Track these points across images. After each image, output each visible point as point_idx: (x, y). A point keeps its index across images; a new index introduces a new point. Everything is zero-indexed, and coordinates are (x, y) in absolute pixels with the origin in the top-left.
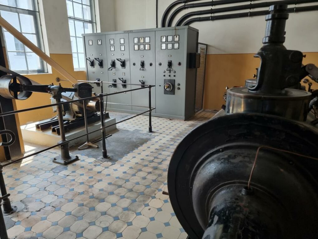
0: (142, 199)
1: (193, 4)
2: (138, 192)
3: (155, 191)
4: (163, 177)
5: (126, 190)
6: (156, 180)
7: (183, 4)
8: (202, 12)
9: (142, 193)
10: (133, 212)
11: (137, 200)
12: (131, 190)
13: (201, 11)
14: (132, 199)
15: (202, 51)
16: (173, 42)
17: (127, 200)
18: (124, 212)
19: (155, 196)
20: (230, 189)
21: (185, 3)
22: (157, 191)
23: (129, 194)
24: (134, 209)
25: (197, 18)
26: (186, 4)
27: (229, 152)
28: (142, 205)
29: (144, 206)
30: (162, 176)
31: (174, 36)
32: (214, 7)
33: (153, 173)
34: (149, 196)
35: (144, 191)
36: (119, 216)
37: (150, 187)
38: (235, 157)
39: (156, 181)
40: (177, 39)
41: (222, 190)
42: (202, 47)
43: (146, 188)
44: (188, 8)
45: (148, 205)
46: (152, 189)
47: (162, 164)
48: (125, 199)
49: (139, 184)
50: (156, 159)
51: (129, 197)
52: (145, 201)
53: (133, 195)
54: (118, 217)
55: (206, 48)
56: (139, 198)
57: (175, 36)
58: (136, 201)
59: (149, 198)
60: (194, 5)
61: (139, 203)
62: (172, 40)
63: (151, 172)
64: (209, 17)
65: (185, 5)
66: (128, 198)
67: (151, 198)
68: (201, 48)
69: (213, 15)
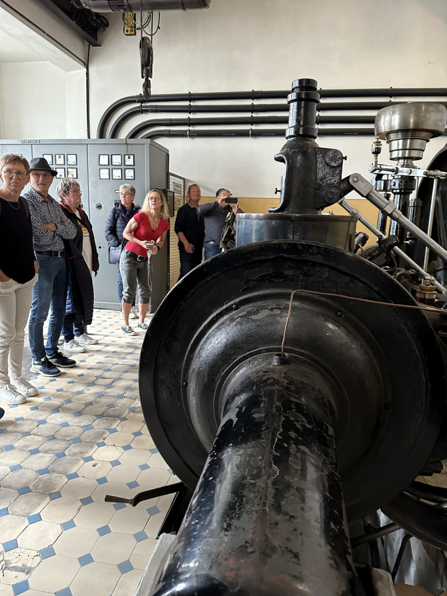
0: (76, 450)
1: (156, 106)
2: (68, 439)
3: (104, 433)
4: (117, 408)
5: (40, 438)
6: (104, 415)
7: (139, 105)
8: (172, 122)
9: (77, 440)
10: (61, 475)
11: (66, 452)
12: (52, 438)
13: (171, 120)
14: (55, 452)
15: (176, 188)
16: (123, 167)
17: (45, 455)
18: (41, 476)
19: (103, 442)
20: (253, 363)
21: (142, 103)
22: (108, 433)
23: (48, 445)
24: (61, 470)
25: (164, 131)
26: (143, 105)
27: (248, 307)
28: (79, 460)
29: (82, 462)
30: (114, 407)
31: (125, 155)
32: (192, 116)
33: (97, 403)
34: (93, 443)
35: (80, 436)
36: (31, 487)
37: (92, 428)
38: (257, 312)
39: (104, 417)
40: (130, 162)
41: (240, 369)
42: (176, 182)
43: (84, 431)
44: (147, 111)
45: (90, 459)
46: (97, 430)
47: (113, 387)
48: (40, 454)
49: (69, 426)
50: (100, 380)
51: (50, 450)
52: (84, 453)
53: (58, 446)
54: (29, 487)
55: (182, 184)
56: (69, 450)
57: (127, 157)
58: (65, 455)
59: (92, 447)
60: (158, 109)
61: (72, 458)
62: (120, 162)
63: (91, 402)
64: (186, 131)
65: (141, 106)
66: (46, 452)
67: (96, 447)
68: (174, 182)
69: (191, 128)
